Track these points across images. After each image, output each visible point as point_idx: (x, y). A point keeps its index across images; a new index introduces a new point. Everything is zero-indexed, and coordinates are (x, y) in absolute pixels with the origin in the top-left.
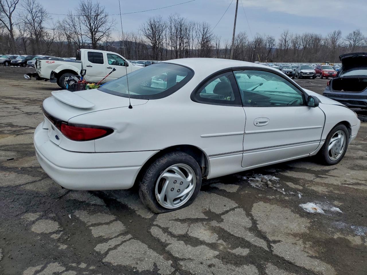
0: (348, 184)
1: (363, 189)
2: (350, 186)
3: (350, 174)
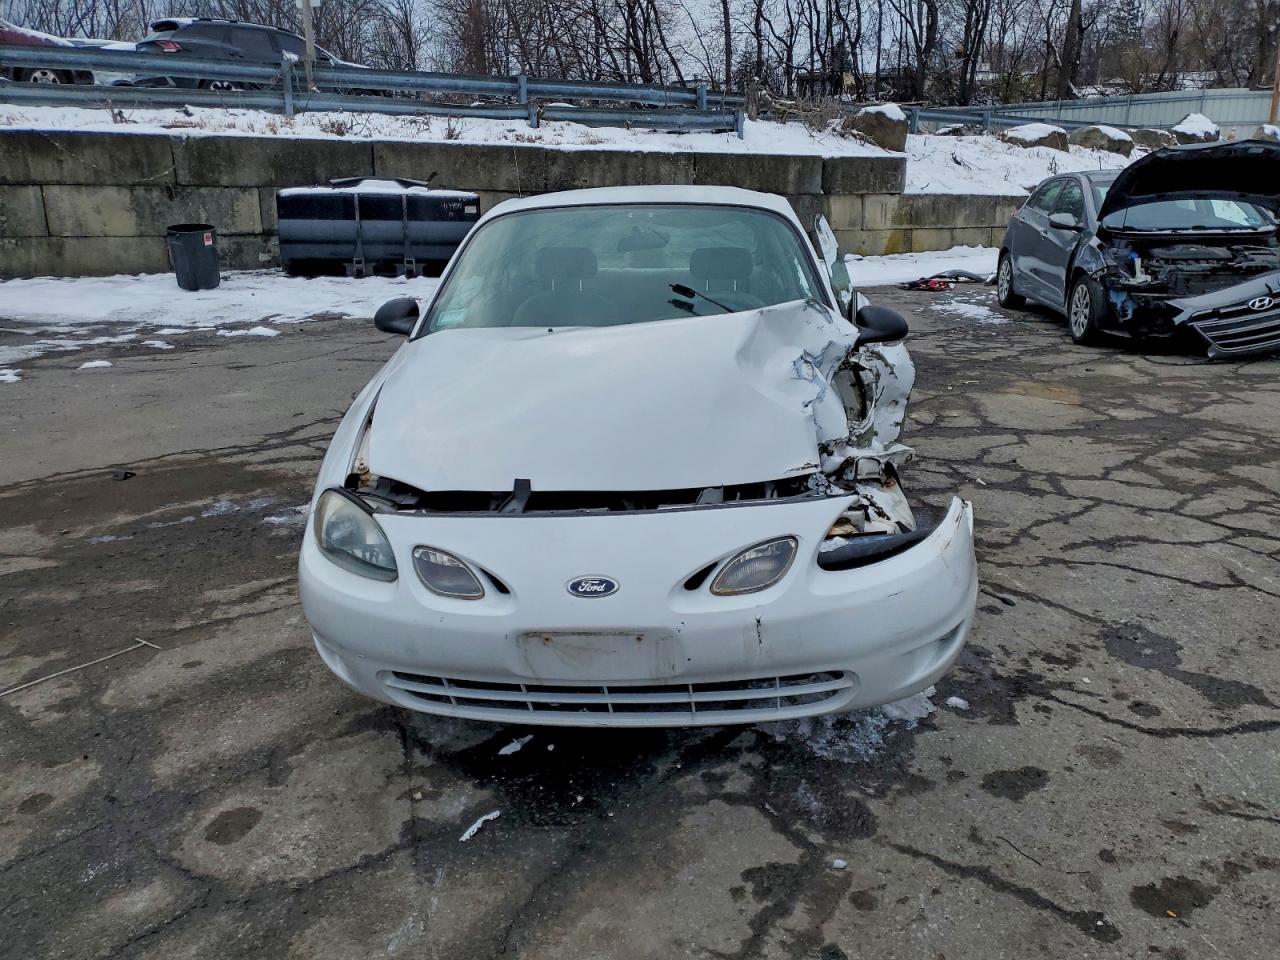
0: (278, 585)
1: (233, 588)
2: (269, 582)
3: (288, 623)
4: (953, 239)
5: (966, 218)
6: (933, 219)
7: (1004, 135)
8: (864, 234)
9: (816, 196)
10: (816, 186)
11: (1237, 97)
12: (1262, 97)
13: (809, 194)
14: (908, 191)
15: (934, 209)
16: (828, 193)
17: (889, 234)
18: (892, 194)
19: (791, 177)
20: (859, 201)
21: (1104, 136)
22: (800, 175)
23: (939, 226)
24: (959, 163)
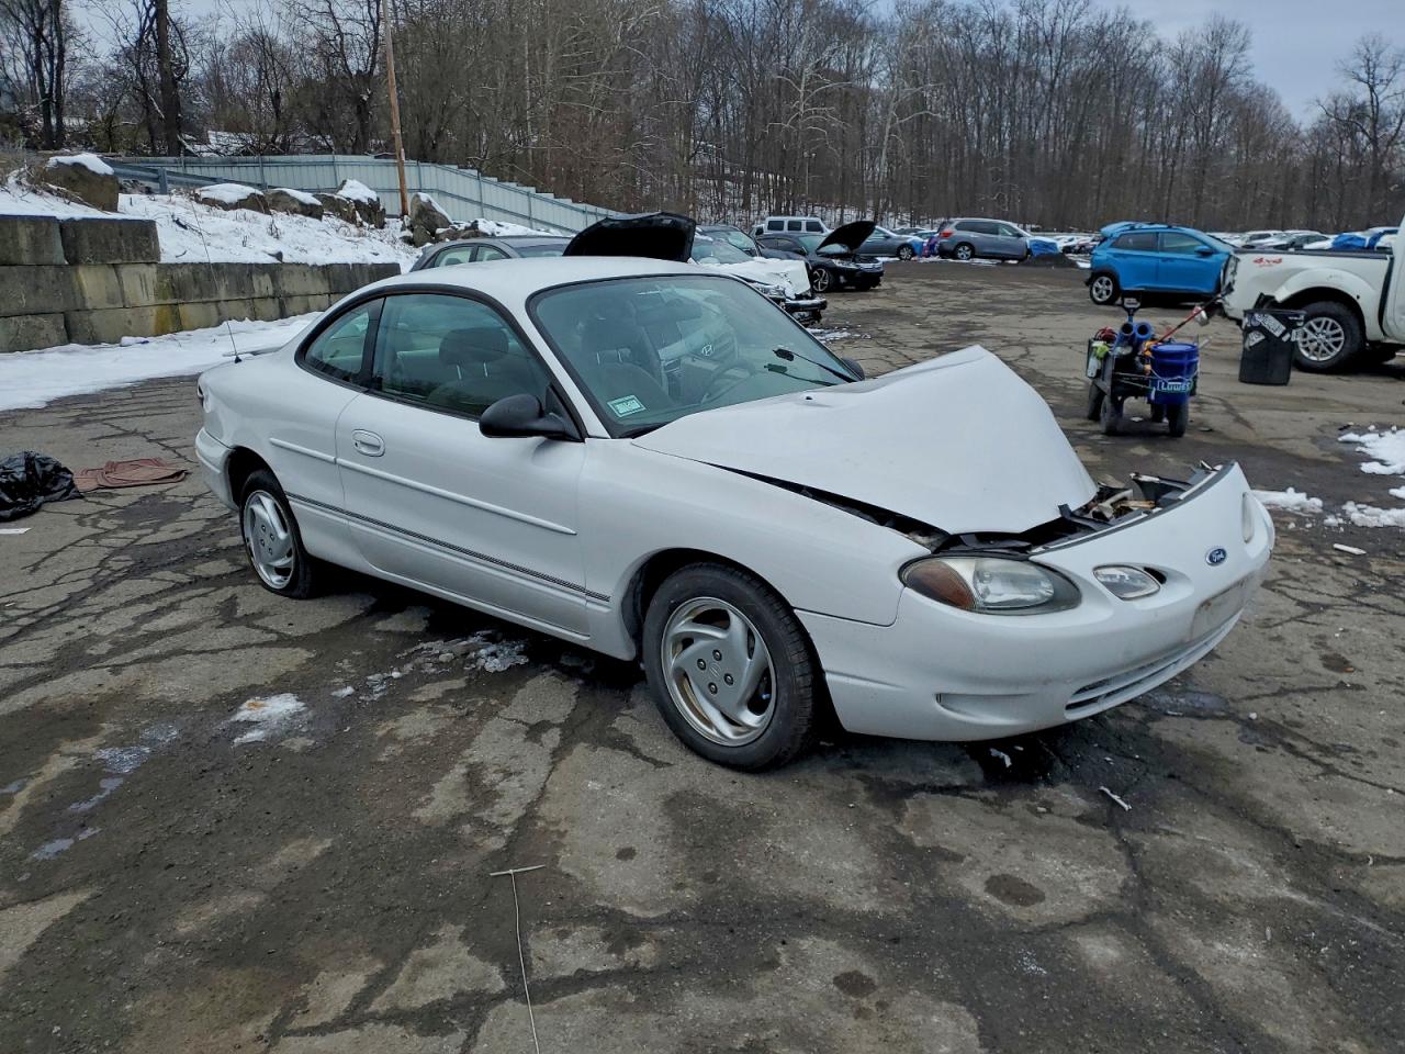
4: (220, 314)
5: (228, 290)
6: (197, 291)
7: (197, 196)
8: (128, 312)
9: (60, 266)
10: (58, 254)
11: (366, 164)
12: (387, 165)
13: (51, 265)
14: (164, 259)
15: (195, 279)
16: (74, 261)
17: (154, 310)
18: (148, 264)
19: (24, 242)
20: (112, 271)
21: (294, 200)
22: (35, 242)
23: (205, 300)
24: (185, 227)
